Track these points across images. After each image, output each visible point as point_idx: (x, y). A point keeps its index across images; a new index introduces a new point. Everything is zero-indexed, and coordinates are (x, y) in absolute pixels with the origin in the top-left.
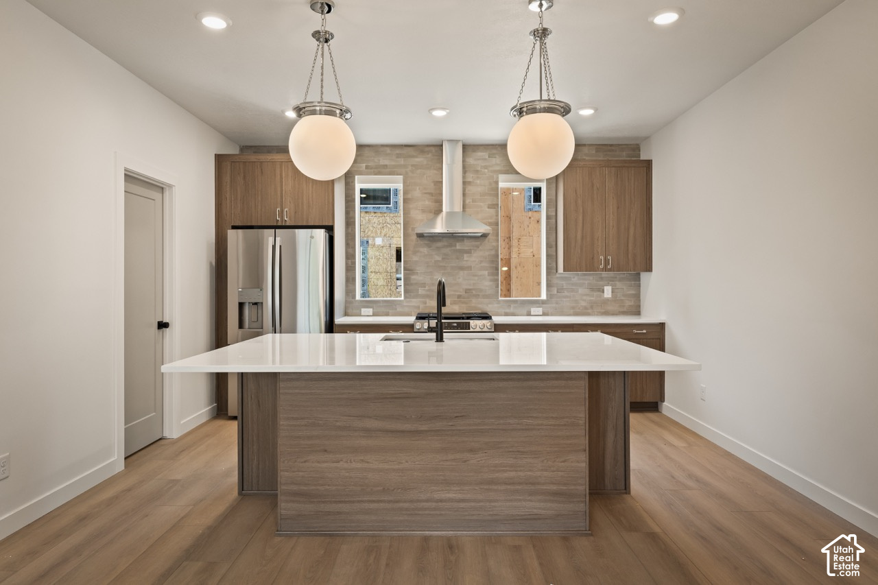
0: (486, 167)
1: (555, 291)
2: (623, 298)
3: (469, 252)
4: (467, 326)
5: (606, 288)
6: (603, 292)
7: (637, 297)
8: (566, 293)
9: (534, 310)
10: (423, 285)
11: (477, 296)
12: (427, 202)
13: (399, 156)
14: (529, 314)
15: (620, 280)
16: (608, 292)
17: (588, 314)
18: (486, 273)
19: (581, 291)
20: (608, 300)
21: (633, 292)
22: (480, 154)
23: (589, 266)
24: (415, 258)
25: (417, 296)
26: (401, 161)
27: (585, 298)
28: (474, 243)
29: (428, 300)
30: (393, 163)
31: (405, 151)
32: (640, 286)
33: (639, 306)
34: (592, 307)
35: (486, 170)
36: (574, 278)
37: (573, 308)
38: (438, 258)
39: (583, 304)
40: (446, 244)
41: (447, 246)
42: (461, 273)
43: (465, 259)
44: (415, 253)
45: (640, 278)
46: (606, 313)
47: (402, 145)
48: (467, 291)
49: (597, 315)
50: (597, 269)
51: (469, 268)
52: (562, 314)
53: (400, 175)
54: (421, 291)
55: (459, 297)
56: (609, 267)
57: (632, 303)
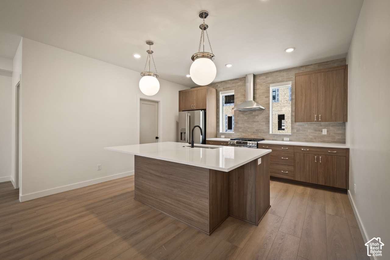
0: (264, 82)
1: (295, 131)
2: (334, 135)
3: (258, 115)
4: (247, 143)
5: (323, 130)
6: (322, 131)
7: (344, 134)
8: (301, 132)
9: (285, 139)
10: (241, 128)
11: (261, 132)
12: (242, 98)
13: (233, 83)
14: (283, 140)
15: (332, 126)
16: (325, 132)
17: (313, 142)
18: (264, 123)
19: (309, 131)
20: (325, 135)
21: (341, 132)
22: (262, 77)
23: (309, 119)
24: (238, 118)
25: (239, 132)
26: (234, 85)
27: (311, 134)
28: (259, 112)
29: (242, 133)
30: (231, 86)
31: (235, 81)
32: (345, 129)
33: (345, 139)
34: (315, 139)
35: (265, 83)
36: (306, 125)
37: (305, 138)
38: (246, 118)
39: (311, 137)
40: (249, 113)
41: (250, 114)
42: (255, 123)
43: (256, 118)
44: (238, 116)
45: (345, 125)
46: (324, 142)
47: (234, 79)
48: (257, 130)
49: (318, 142)
50: (314, 121)
51: (258, 122)
52: (299, 140)
53: (233, 90)
54: (240, 130)
55: (254, 132)
56: (320, 120)
57: (340, 138)
